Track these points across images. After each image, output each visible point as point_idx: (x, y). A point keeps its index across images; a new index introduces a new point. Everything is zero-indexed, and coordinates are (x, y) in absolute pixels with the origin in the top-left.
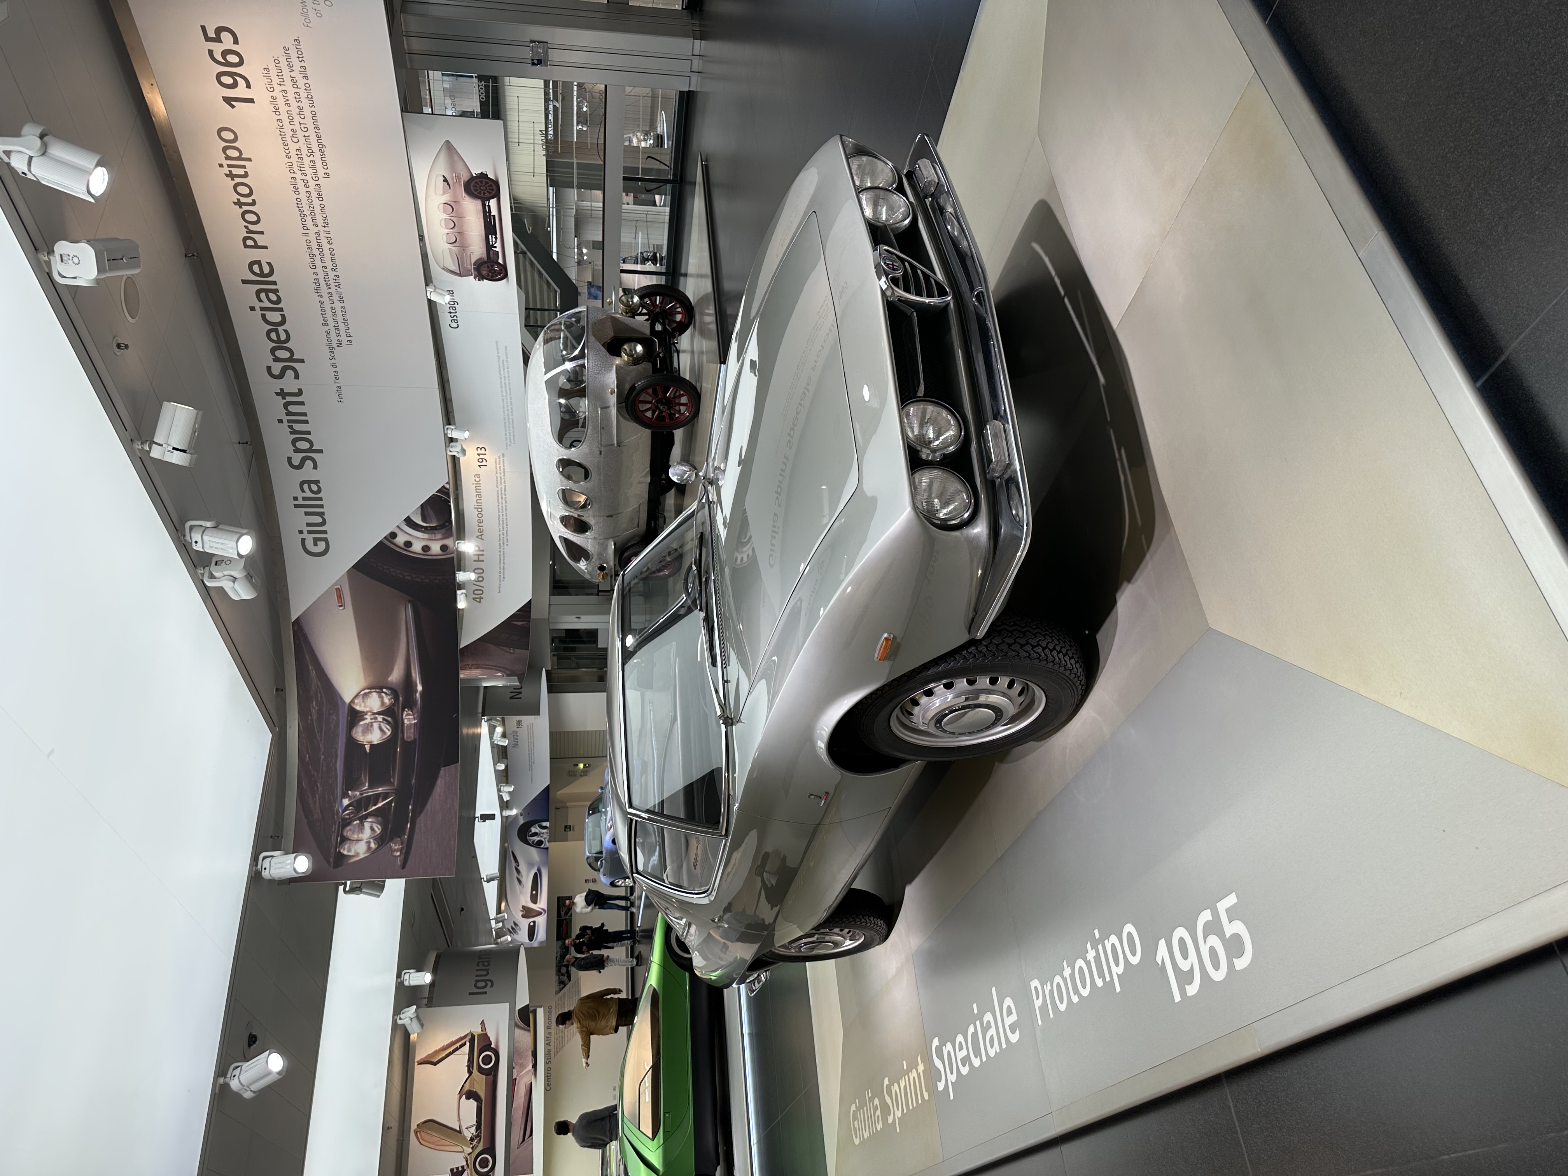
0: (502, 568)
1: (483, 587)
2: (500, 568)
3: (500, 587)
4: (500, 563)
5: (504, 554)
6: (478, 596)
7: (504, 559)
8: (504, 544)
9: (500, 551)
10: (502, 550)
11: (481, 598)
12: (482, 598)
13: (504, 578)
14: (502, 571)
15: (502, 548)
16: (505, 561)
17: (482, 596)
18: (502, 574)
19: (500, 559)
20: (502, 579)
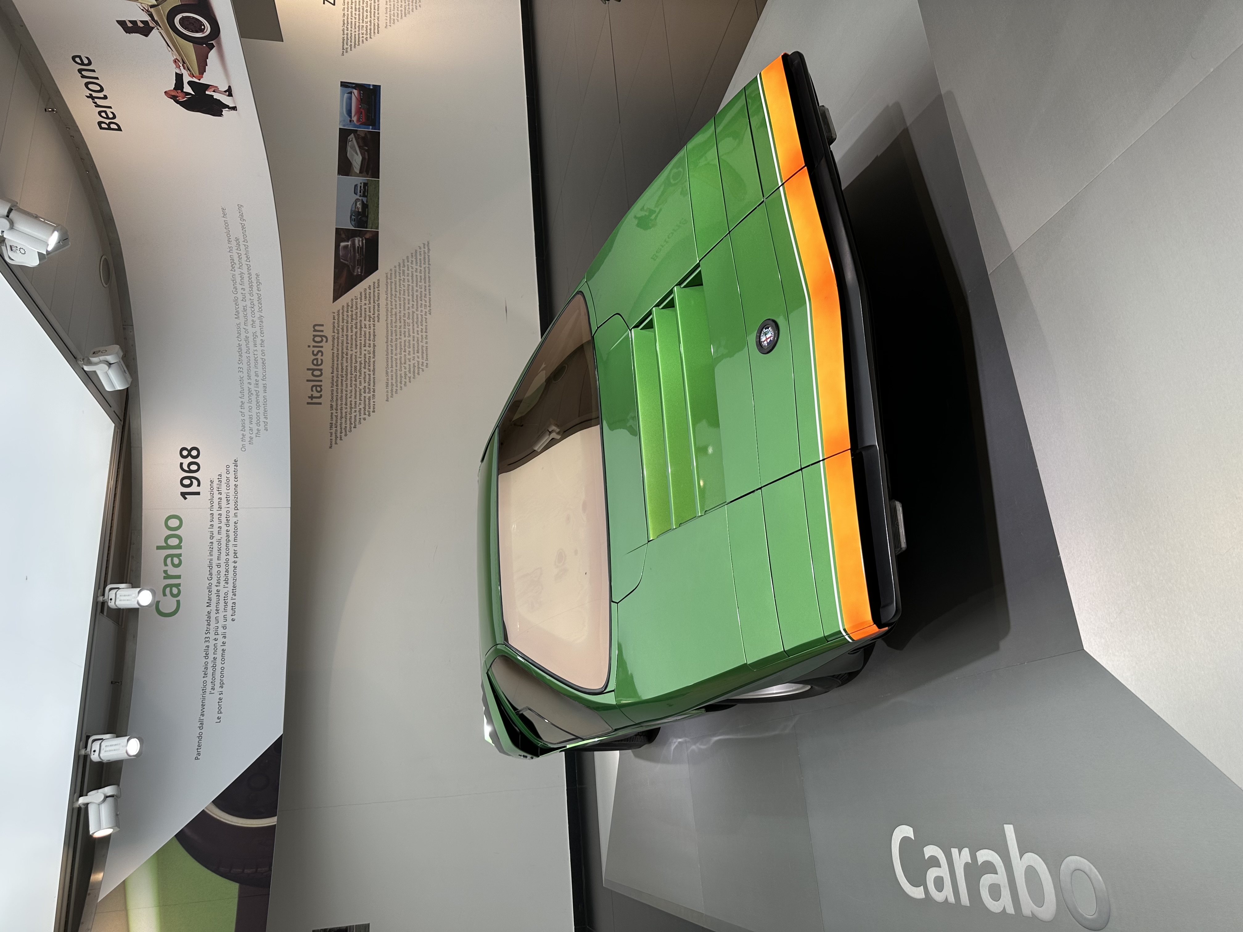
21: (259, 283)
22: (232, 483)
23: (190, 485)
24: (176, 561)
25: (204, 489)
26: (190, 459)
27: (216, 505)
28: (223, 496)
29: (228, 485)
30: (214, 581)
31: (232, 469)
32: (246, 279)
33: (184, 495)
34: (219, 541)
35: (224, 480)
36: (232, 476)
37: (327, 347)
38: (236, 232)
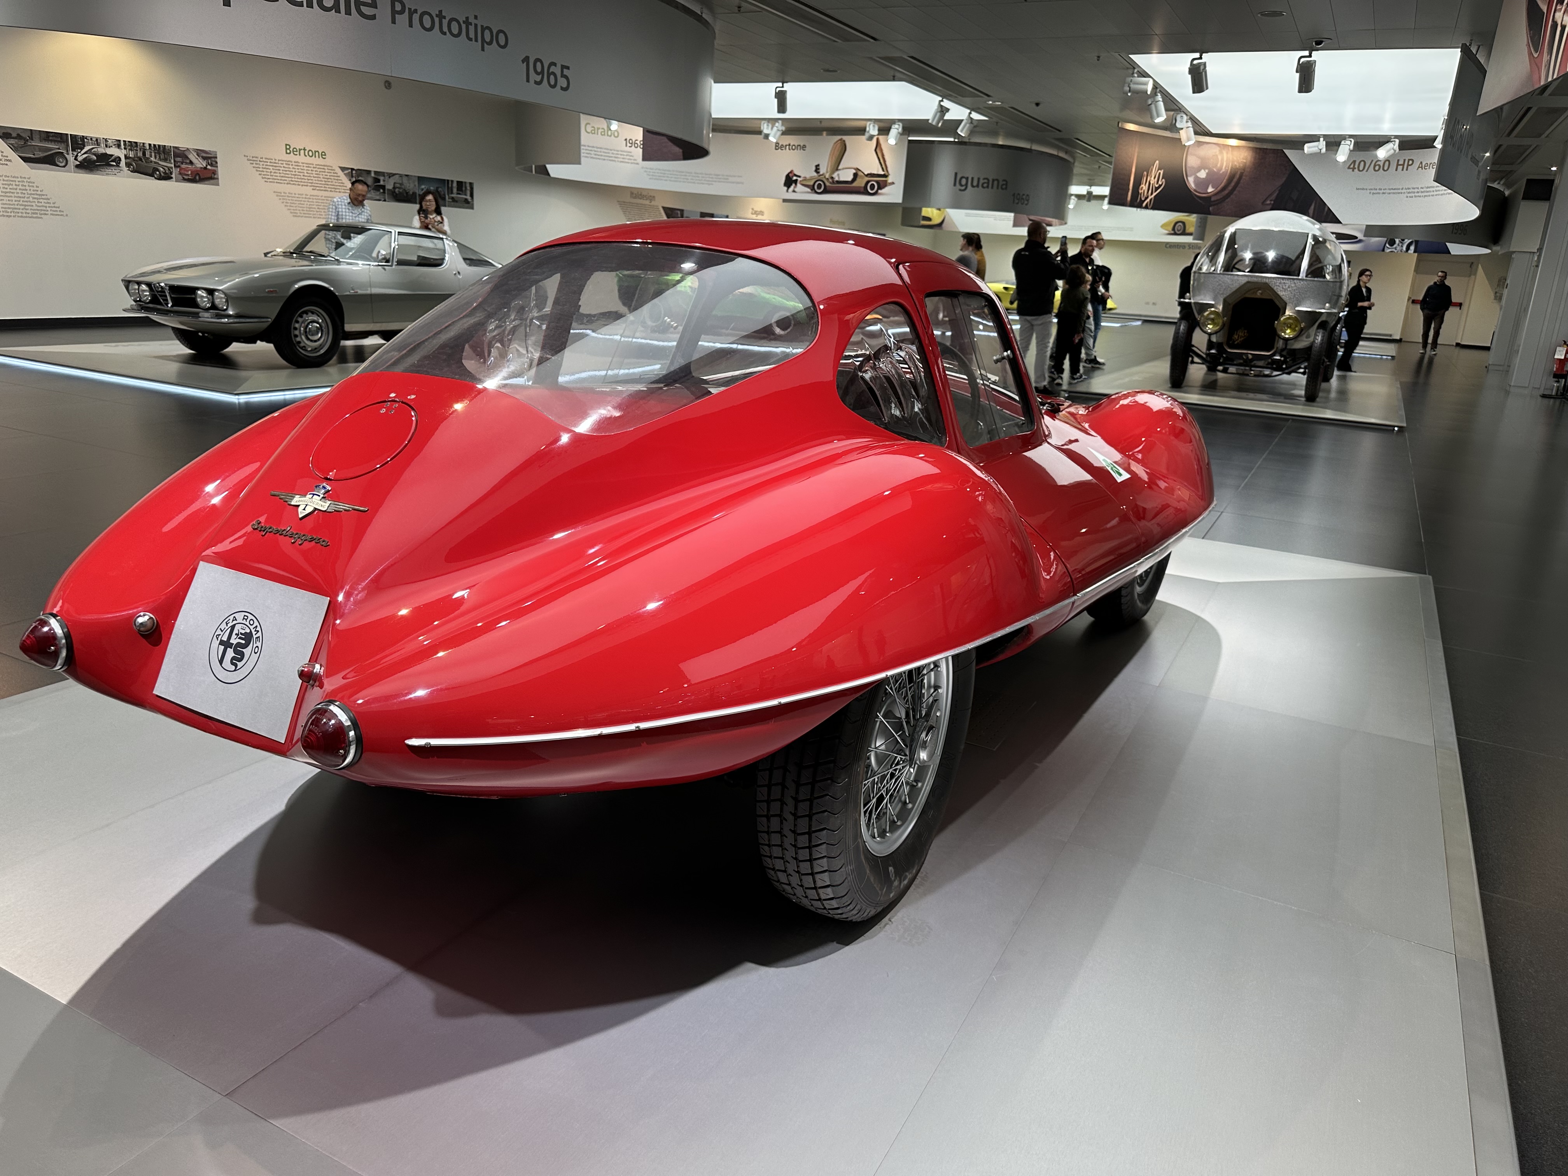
0: (1385, 191)
1: (1367, 171)
2: (1386, 189)
3: (1363, 189)
4: (1390, 189)
5: (1399, 193)
6: (1356, 166)
7: (1394, 193)
8: (1409, 193)
9: (1402, 189)
10: (1403, 191)
11: (1353, 169)
12: (1353, 171)
13: (1373, 193)
14: (1383, 191)
15: (1405, 191)
16: (1392, 195)
17: (1356, 170)
18: (1378, 191)
19: (1395, 189)
20: (1372, 191)
21: (709, 184)
22: (630, 161)
23: (630, 143)
24: (603, 133)
25: (628, 149)
26: (639, 144)
27: (622, 153)
28: (625, 157)
29: (629, 159)
30: (595, 149)
31: (635, 162)
32: (711, 179)
33: (626, 140)
34: (609, 153)
35: (631, 158)
36: (632, 161)
37: (647, 202)
38: (731, 179)
